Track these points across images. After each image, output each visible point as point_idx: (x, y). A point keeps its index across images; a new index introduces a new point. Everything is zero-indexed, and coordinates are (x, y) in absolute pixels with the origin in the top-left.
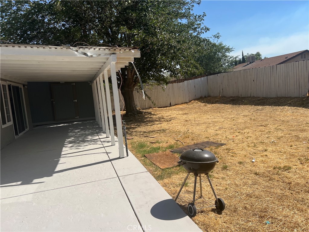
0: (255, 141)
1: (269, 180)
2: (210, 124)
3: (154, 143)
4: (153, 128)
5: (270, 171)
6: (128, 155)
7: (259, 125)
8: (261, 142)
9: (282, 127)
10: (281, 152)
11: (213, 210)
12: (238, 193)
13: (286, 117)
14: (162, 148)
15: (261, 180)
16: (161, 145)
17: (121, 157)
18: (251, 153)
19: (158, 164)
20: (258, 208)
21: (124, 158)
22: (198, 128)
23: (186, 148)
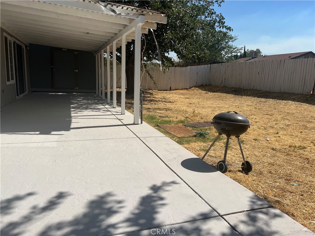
0: (265, 126)
1: (287, 155)
2: (215, 108)
3: (164, 117)
4: (158, 106)
5: (286, 148)
6: (142, 123)
7: (265, 114)
8: (271, 127)
9: (288, 117)
10: (293, 136)
11: (239, 171)
12: (259, 161)
13: (290, 110)
14: (173, 121)
15: (278, 154)
16: (171, 119)
17: (135, 123)
18: (264, 134)
19: (173, 133)
20: (282, 173)
21: (138, 124)
22: (203, 110)
23: (198, 124)
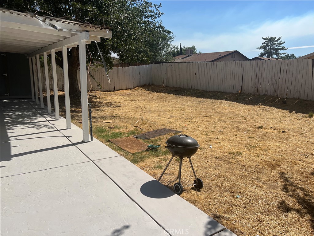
0: (206, 130)
1: (228, 163)
2: (161, 112)
3: (113, 128)
4: (104, 113)
5: (226, 156)
6: (92, 140)
7: (204, 116)
8: (211, 131)
9: (224, 119)
10: (231, 140)
11: (192, 189)
12: (207, 174)
13: (224, 110)
14: (124, 133)
15: (221, 163)
16: (121, 130)
17: (85, 141)
18: (207, 141)
19: (125, 149)
20: (227, 186)
21: (88, 142)
22: (151, 115)
23: (147, 134)
